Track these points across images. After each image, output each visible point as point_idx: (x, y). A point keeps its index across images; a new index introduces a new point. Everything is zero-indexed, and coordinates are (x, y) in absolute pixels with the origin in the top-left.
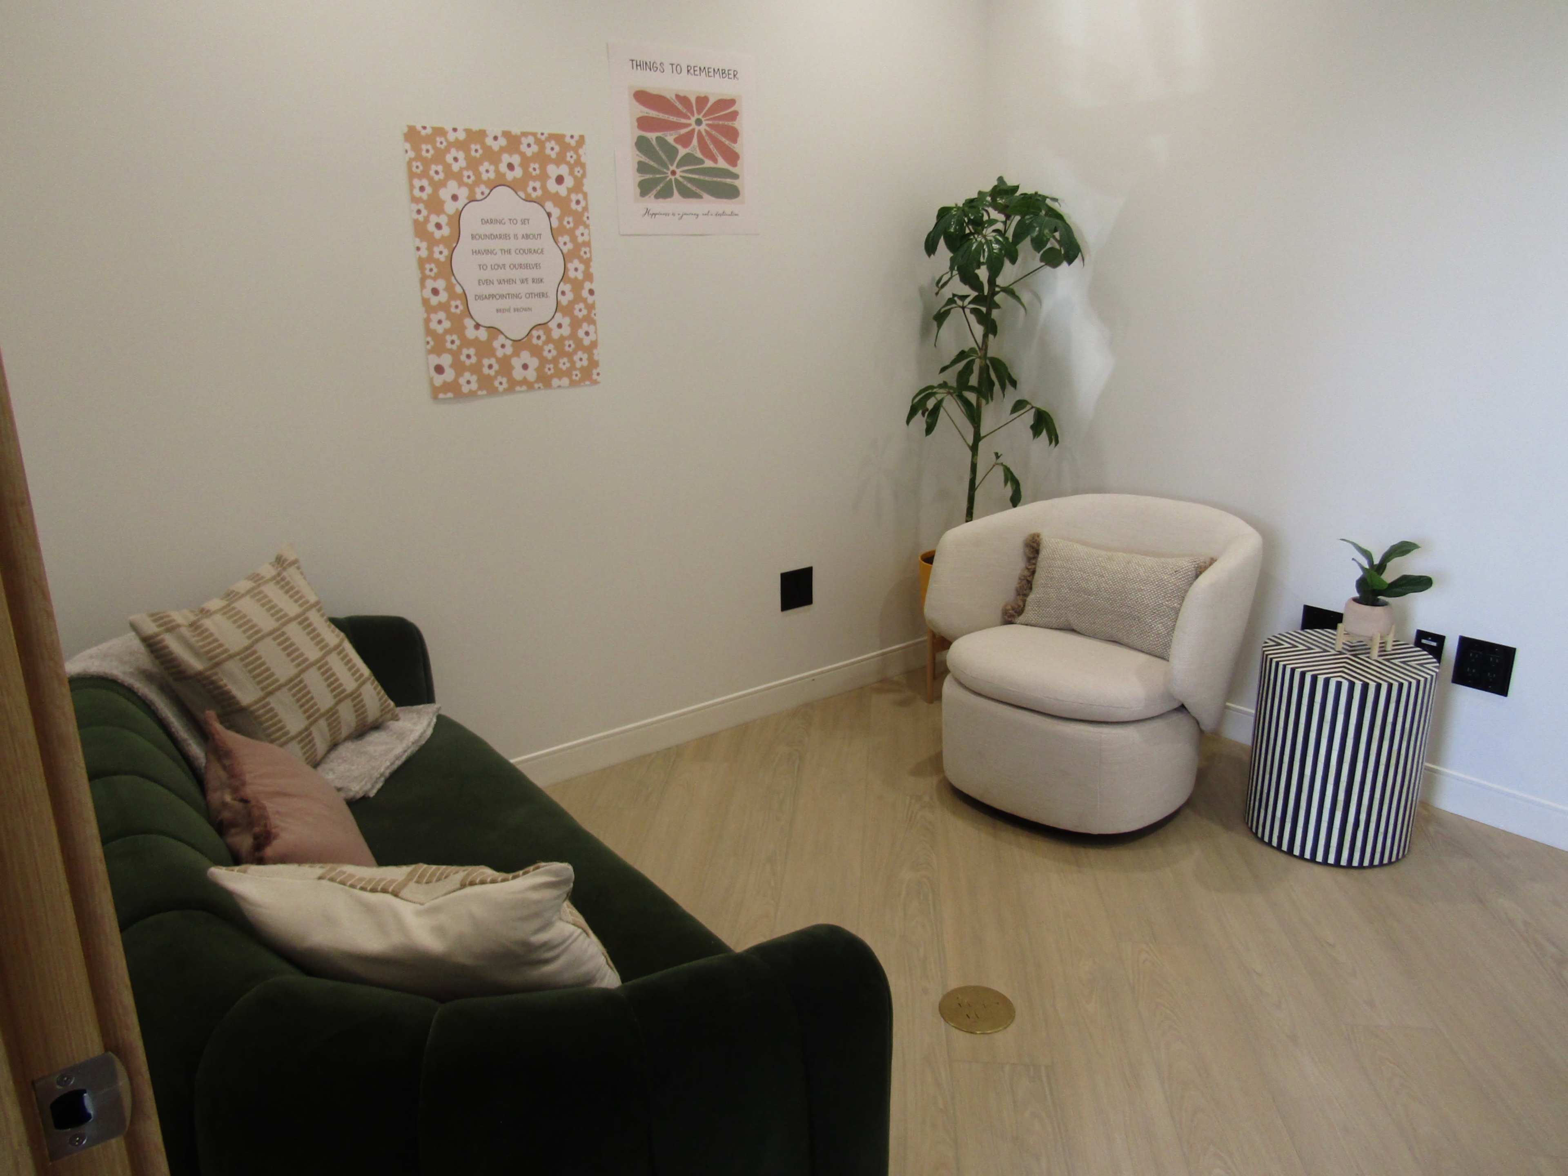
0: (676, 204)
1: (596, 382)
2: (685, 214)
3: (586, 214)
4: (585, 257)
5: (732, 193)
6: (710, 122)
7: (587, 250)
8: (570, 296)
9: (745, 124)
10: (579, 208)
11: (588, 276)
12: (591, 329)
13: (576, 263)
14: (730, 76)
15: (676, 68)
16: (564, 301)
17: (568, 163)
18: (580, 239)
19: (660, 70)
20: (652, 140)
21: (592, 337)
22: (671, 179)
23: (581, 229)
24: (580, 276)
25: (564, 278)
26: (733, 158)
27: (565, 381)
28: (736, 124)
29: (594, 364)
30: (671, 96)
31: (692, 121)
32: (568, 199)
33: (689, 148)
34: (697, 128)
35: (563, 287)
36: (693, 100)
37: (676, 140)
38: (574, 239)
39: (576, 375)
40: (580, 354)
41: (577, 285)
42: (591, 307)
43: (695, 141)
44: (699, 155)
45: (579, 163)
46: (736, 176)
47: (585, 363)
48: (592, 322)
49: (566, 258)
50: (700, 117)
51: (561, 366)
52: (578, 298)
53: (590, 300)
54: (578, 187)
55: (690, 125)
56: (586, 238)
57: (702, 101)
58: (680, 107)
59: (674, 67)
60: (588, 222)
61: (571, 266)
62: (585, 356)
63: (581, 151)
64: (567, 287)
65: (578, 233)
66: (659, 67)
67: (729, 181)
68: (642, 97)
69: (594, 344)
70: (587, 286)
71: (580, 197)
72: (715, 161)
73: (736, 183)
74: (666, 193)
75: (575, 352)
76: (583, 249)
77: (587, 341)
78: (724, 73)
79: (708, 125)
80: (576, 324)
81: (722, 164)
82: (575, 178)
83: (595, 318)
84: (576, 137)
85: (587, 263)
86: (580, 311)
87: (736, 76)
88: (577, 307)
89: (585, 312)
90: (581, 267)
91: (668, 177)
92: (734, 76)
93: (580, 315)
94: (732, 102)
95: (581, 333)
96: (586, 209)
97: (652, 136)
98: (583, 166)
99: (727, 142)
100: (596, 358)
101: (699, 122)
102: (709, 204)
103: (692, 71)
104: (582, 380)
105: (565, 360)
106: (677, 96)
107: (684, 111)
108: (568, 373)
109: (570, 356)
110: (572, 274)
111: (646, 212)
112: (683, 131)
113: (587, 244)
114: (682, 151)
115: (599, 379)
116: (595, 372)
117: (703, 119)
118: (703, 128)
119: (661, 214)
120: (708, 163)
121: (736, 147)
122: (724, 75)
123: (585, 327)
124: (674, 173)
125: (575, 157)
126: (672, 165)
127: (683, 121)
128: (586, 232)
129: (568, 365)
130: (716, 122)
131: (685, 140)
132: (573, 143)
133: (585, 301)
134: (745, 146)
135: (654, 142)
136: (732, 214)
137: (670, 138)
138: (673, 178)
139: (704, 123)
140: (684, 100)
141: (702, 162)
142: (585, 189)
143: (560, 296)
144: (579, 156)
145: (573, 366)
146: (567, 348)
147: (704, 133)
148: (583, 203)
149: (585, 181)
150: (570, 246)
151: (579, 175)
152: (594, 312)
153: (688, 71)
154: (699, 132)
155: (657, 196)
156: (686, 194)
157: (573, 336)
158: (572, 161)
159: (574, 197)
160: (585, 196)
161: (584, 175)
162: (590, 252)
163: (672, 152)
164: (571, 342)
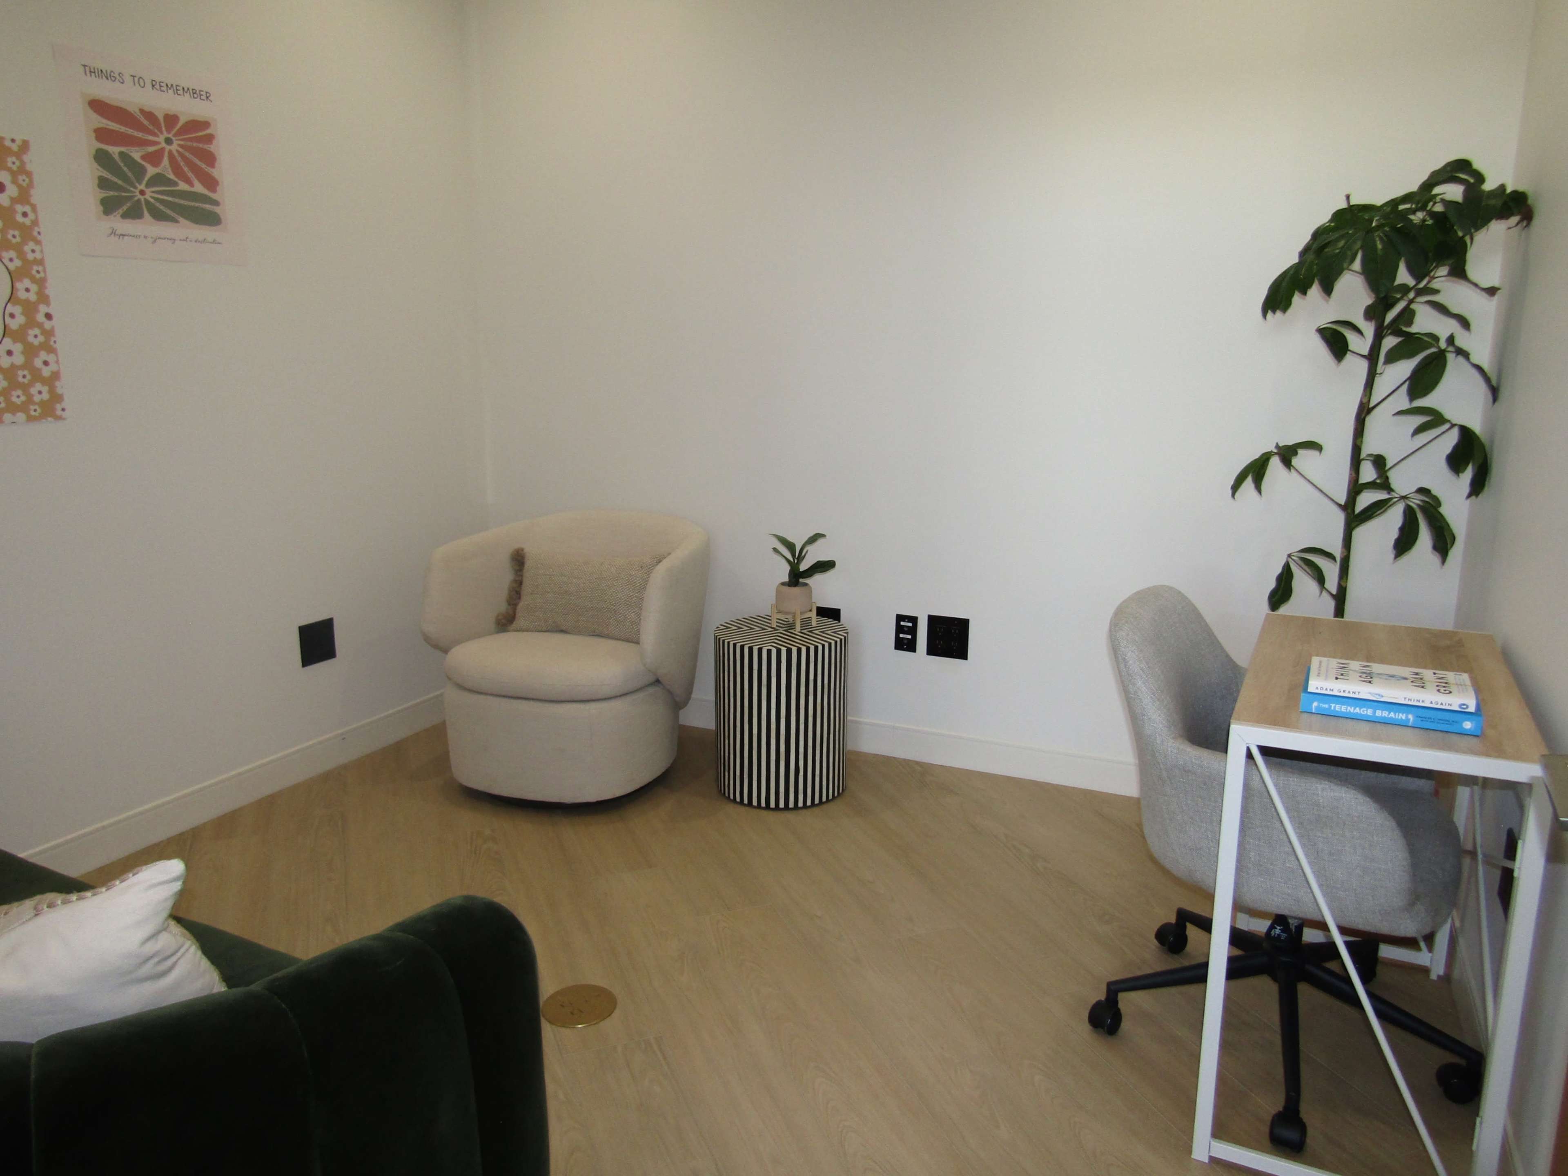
0: (147, 226)
1: (60, 418)
2: (159, 238)
3: (37, 229)
4: (38, 276)
5: (212, 219)
6: (182, 143)
7: (40, 268)
8: (20, 320)
9: (222, 149)
10: (27, 221)
11: (43, 298)
12: (51, 358)
13: (27, 283)
14: (202, 97)
15: (138, 80)
16: (14, 324)
17: (9, 170)
18: (30, 257)
19: (119, 80)
20: (115, 154)
21: (53, 367)
22: (139, 200)
23: (31, 245)
24: (32, 297)
25: (12, 298)
26: (212, 183)
27: (21, 417)
28: (212, 148)
29: (56, 398)
30: (133, 109)
31: (161, 139)
32: (11, 210)
33: (160, 168)
34: (168, 148)
35: (10, 309)
36: (161, 118)
37: (143, 158)
38: (22, 255)
39: (35, 410)
40: (38, 386)
41: (29, 309)
42: (49, 334)
43: (166, 161)
44: (172, 176)
45: (23, 170)
46: (216, 203)
47: (46, 396)
48: (51, 350)
49: (14, 277)
50: (170, 136)
51: (14, 399)
52: (31, 323)
53: (48, 325)
54: (24, 197)
55: (158, 143)
56: (38, 256)
57: (171, 119)
58: (146, 123)
59: (136, 79)
60: (39, 238)
61: (19, 286)
62: (45, 389)
63: (26, 158)
64: (17, 310)
65: (27, 249)
66: (118, 77)
67: (208, 207)
68: (98, 106)
69: (56, 376)
70: (43, 309)
71: (27, 209)
72: (191, 184)
73: (217, 209)
74: (134, 213)
75: (31, 384)
76: (35, 268)
77: (46, 372)
78: (194, 93)
79: (179, 145)
80: (30, 352)
81: (199, 188)
82: (20, 187)
83: (55, 346)
84: (19, 142)
85: (41, 283)
86: (34, 336)
87: (209, 98)
88: (32, 332)
89: (41, 338)
90: (34, 288)
91: (135, 196)
92: (207, 97)
93: (36, 342)
94: (206, 124)
95: (38, 363)
96: (35, 223)
97: (114, 150)
98: (29, 174)
99: (203, 166)
100: (59, 391)
101: (169, 141)
102: (184, 229)
103: (157, 87)
104: (43, 416)
105: (19, 392)
106: (142, 111)
107: (151, 127)
108: (23, 408)
109: (25, 388)
110: (22, 295)
111: (112, 232)
112: (151, 149)
113: (41, 262)
114: (151, 171)
115: (64, 414)
116: (59, 407)
117: (174, 139)
118: (174, 147)
119: (130, 236)
120: (183, 186)
121: (215, 172)
122: (195, 95)
123: (43, 356)
124: (142, 193)
125: (18, 163)
126: (140, 184)
127: (150, 138)
128: (37, 248)
129: (23, 398)
130: (189, 143)
131: (155, 158)
132: (15, 147)
133: (40, 326)
134: (224, 171)
135: (116, 157)
136: (214, 242)
137: (136, 155)
138: (142, 198)
139: (176, 143)
140: (150, 116)
141: (176, 184)
142: (34, 200)
143: (8, 320)
144: (23, 163)
145: (30, 400)
146: (21, 379)
147: (176, 154)
148: (31, 216)
149: (33, 192)
150: (18, 263)
151: (24, 184)
152: (53, 339)
153: (153, 86)
154: (170, 152)
155: (125, 216)
156: (158, 216)
157: (28, 365)
158: (15, 168)
159: (20, 208)
160: (34, 208)
161: (31, 185)
162: (45, 271)
163: (140, 172)
164: (26, 372)
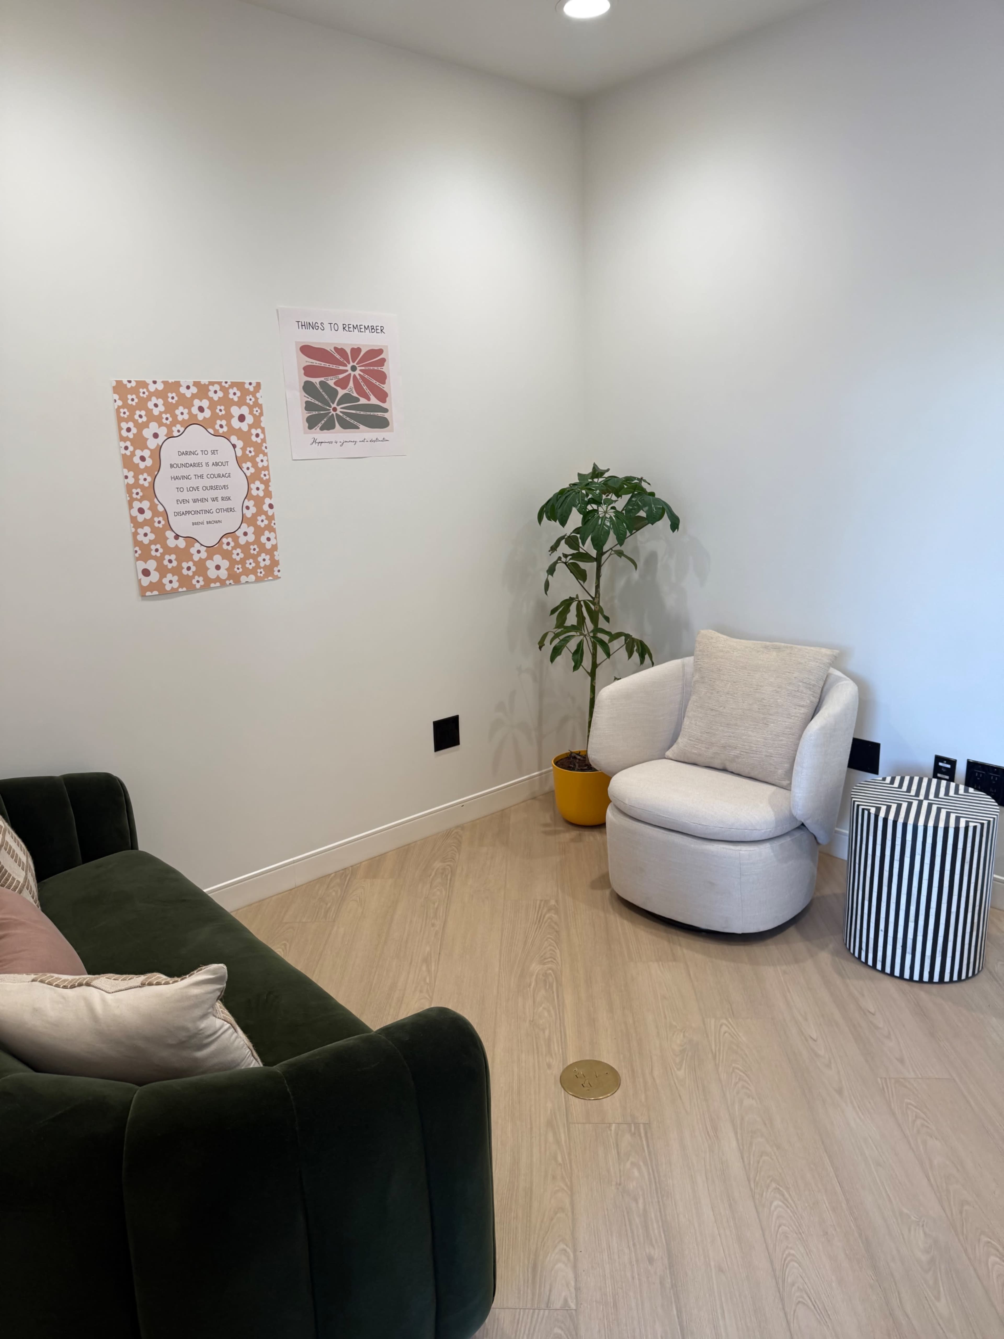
0: (338, 434)
1: (277, 578)
2: (346, 442)
3: (264, 445)
4: (265, 478)
5: (383, 423)
6: (363, 368)
7: (266, 473)
8: (253, 510)
9: (391, 369)
10: (259, 440)
11: (268, 494)
12: (272, 535)
13: (258, 483)
14: (378, 331)
15: (334, 326)
16: (248, 514)
17: (248, 405)
18: (260, 465)
19: (321, 328)
20: (317, 384)
21: (273, 542)
22: (333, 414)
23: (261, 456)
24: (261, 493)
25: (248, 496)
26: (383, 396)
27: (252, 578)
28: (384, 369)
29: (275, 563)
30: (330, 348)
31: (349, 367)
32: (249, 433)
33: (347, 389)
34: (353, 373)
35: (247, 503)
36: (349, 352)
37: (335, 383)
38: (255, 465)
39: (261, 573)
40: (263, 556)
41: (259, 502)
42: (271, 518)
43: (351, 384)
44: (355, 395)
45: (257, 404)
46: (386, 410)
47: (268, 562)
48: (272, 530)
49: (250, 480)
50: (355, 364)
51: (248, 565)
52: (260, 512)
53: (270, 512)
54: (257, 423)
55: (347, 371)
56: (265, 464)
57: (356, 351)
58: (338, 357)
59: (332, 325)
60: (266, 451)
61: (253, 486)
62: (267, 557)
63: (258, 395)
64: (250, 503)
65: (258, 459)
66: (320, 326)
67: (380, 414)
68: (307, 350)
69: (275, 547)
70: (268, 501)
71: (259, 431)
72: (369, 399)
73: (386, 415)
74: (329, 426)
75: (259, 554)
76: (263, 472)
77: (268, 545)
78: (373, 329)
79: (361, 370)
80: (259, 532)
81: (374, 401)
82: (254, 416)
83: (275, 527)
84: (254, 384)
85: (267, 483)
86: (262, 522)
87: (383, 331)
88: (260, 518)
89: (266, 522)
90: (262, 487)
91: (331, 412)
92: (381, 330)
93: (262, 525)
94: (380, 351)
95: (263, 539)
96: (264, 440)
97: (316, 381)
98: (260, 407)
99: (377, 384)
100: (276, 558)
101: (354, 369)
102: (364, 433)
103: (347, 328)
104: (266, 576)
105: (251, 561)
106: (336, 349)
107: (342, 360)
108: (254, 571)
109: (255, 557)
110: (254, 492)
111: (314, 442)
112: (341, 376)
113: (266, 468)
114: (341, 392)
115: (279, 574)
116: (276, 569)
117: (357, 366)
118: (357, 373)
119: (326, 442)
120: (363, 401)
121: (385, 387)
122: (373, 330)
123: (267, 534)
124: (335, 409)
125: (253, 399)
126: (333, 404)
127: (341, 368)
128: (265, 459)
129: (253, 565)
130: (367, 368)
131: (343, 383)
132: (251, 388)
133: (266, 513)
134: (393, 386)
135: (318, 386)
136: (384, 440)
137: (331, 382)
138: (334, 413)
139: (359, 368)
140: (341, 351)
141: (358, 400)
142: (262, 425)
143: (245, 511)
144: (257, 399)
145: (258, 566)
146: (252, 552)
147: (358, 377)
148: (261, 436)
149: (262, 418)
150: (252, 470)
151: (257, 414)
152: (273, 522)
153: (344, 328)
154: (355, 376)
155: (322, 429)
156: (346, 425)
157: (257, 541)
158: (251, 403)
159: (254, 432)
160: (263, 430)
161: (261, 414)
162: (269, 474)
163: (333, 393)
164: (255, 547)
